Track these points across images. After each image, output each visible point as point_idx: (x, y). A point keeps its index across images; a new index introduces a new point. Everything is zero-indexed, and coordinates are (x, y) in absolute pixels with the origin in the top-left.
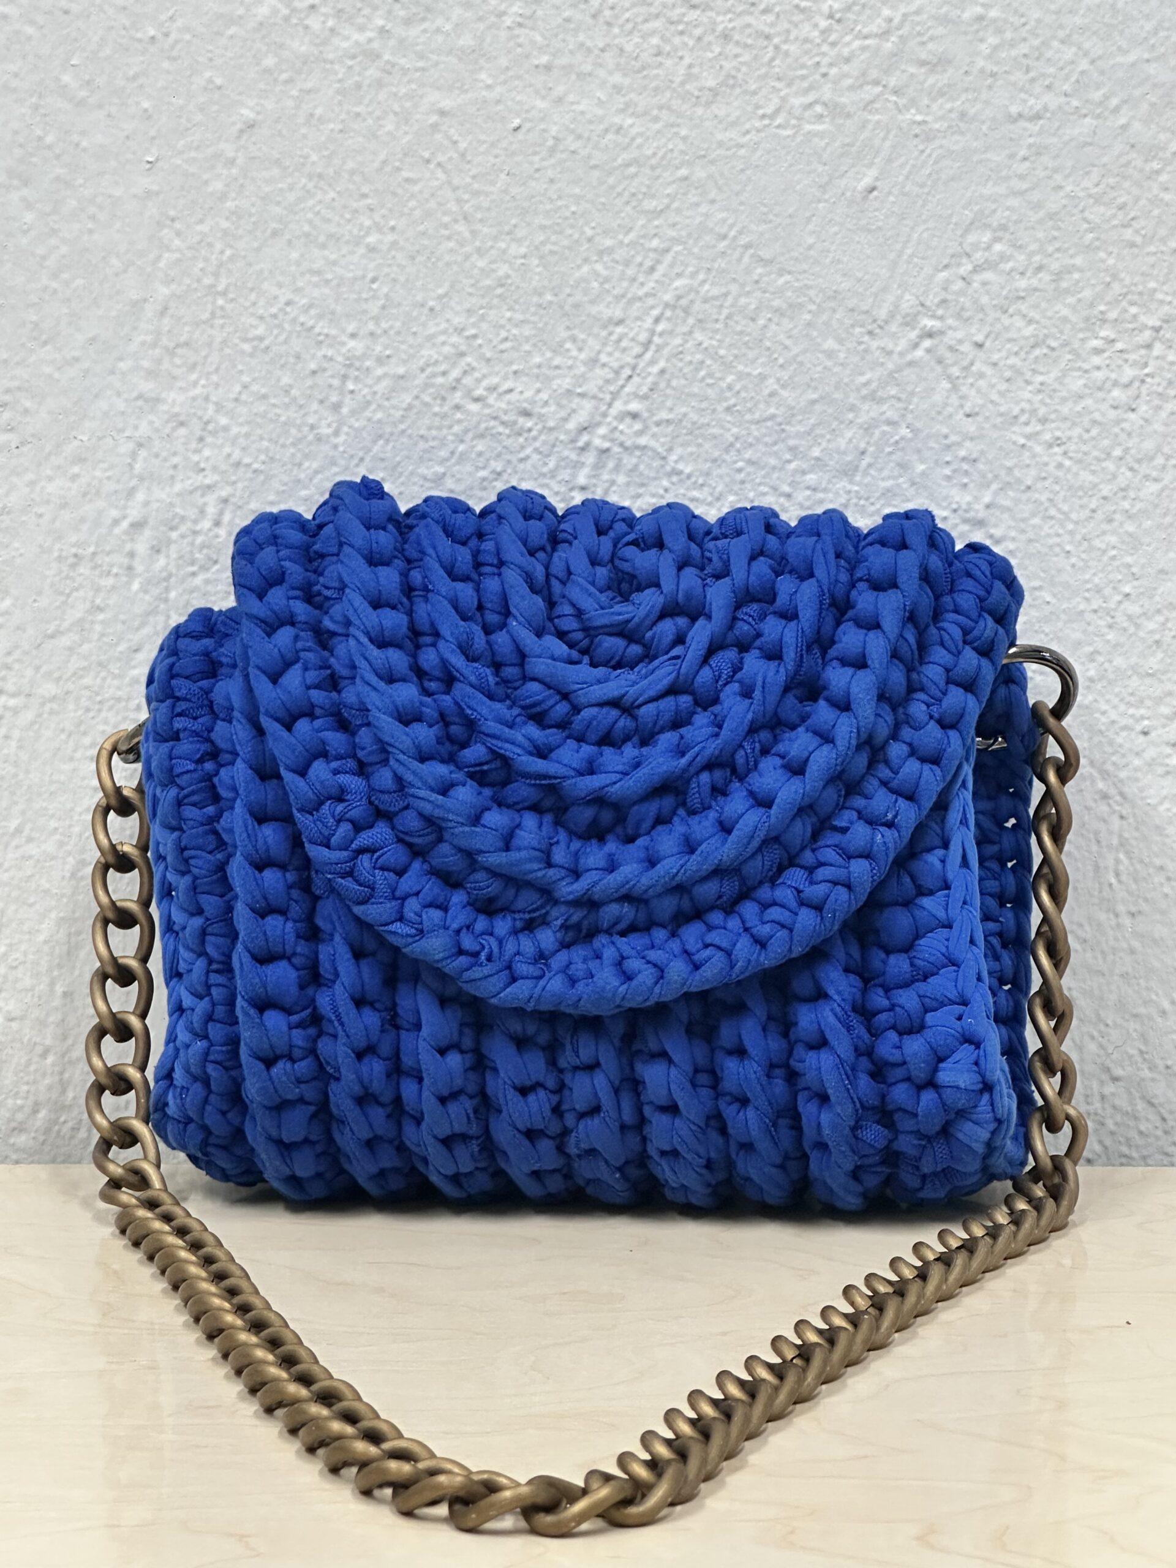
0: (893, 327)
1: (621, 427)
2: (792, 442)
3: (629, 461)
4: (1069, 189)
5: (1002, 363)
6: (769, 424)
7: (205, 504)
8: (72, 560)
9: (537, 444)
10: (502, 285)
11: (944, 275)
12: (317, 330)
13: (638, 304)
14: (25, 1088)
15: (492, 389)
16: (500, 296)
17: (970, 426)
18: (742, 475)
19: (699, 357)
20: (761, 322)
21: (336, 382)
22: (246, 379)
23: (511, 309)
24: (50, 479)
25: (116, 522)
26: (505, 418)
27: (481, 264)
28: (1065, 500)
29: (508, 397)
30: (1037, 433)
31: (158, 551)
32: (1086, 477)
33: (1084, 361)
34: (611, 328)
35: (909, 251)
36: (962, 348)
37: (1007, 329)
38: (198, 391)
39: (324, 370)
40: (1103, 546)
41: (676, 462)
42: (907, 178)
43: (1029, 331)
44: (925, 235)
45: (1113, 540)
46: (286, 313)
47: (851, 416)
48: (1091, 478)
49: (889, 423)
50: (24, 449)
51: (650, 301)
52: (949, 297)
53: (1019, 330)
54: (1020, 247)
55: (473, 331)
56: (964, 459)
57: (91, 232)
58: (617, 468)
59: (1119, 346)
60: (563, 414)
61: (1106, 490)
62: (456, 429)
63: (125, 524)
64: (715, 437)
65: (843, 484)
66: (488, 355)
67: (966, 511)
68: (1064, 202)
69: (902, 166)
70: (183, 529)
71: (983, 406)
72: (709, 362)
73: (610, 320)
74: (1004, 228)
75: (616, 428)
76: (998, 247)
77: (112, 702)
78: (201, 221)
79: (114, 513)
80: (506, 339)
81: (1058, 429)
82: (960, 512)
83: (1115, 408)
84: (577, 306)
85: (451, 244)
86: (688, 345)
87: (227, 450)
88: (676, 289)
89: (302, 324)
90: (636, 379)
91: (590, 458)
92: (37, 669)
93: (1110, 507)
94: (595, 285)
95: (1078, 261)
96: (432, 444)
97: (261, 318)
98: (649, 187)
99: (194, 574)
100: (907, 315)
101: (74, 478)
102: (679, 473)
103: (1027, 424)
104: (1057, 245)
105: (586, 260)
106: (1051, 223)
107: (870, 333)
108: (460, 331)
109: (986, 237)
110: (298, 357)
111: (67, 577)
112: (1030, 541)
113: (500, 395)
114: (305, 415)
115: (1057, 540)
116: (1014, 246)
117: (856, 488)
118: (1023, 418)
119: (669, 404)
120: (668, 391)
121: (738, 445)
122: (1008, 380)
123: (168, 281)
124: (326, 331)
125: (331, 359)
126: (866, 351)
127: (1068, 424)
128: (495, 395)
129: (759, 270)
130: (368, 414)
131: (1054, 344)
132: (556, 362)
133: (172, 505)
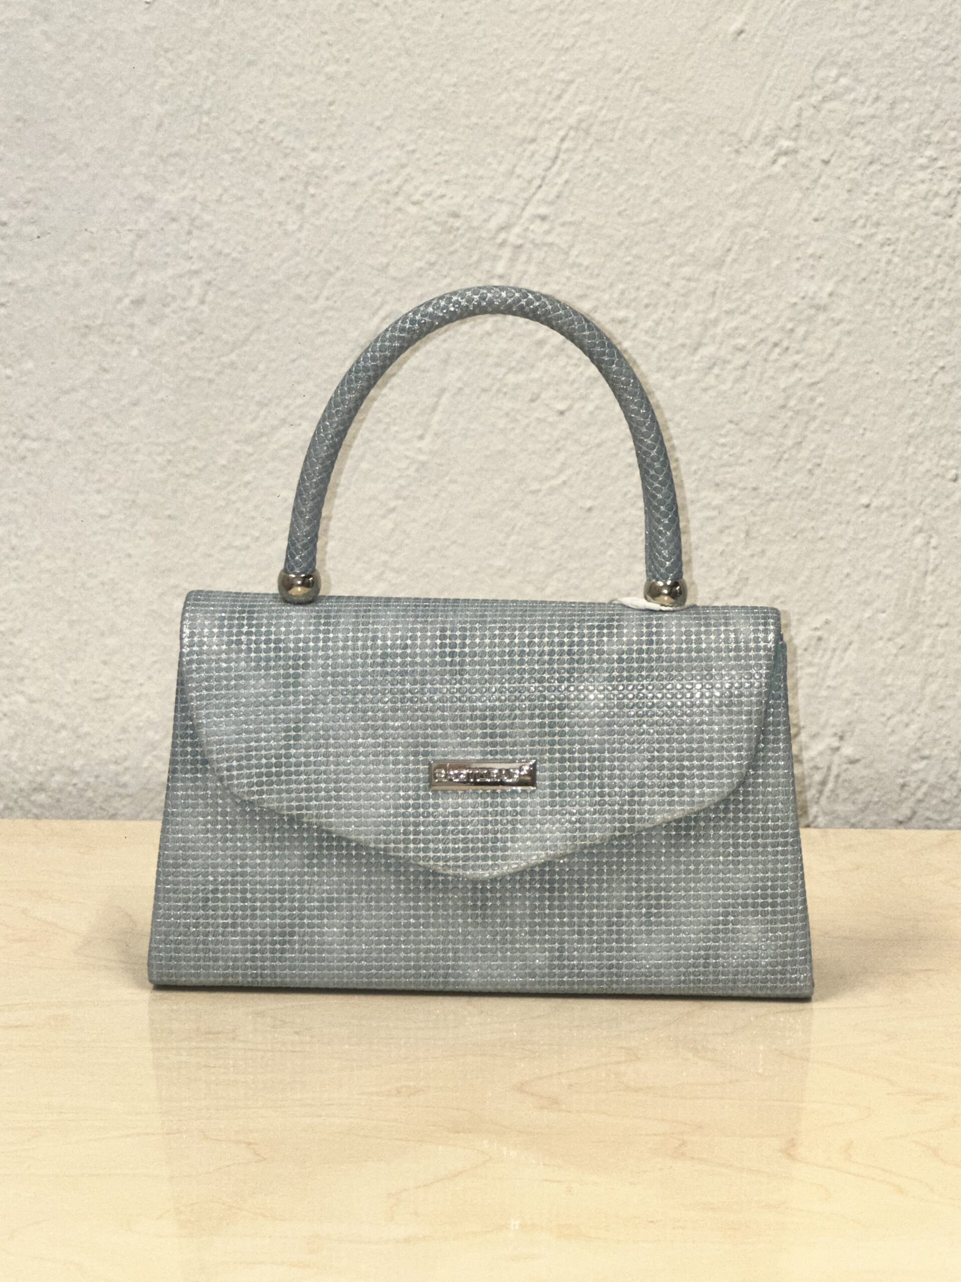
0: (756, 147)
1: (532, 227)
2: (671, 241)
3: (538, 255)
4: (901, 33)
5: (843, 178)
6: (653, 225)
7: (192, 287)
8: (83, 330)
9: (464, 240)
10: (436, 110)
11: (797, 104)
12: (285, 144)
13: (547, 126)
14: (43, 757)
15: (428, 195)
16: (434, 118)
17: (818, 228)
18: (629, 268)
19: (596, 170)
20: (648, 142)
21: (300, 188)
22: (226, 183)
23: (444, 129)
24: (65, 264)
25: (120, 300)
26: (438, 219)
27: (420, 90)
28: (892, 291)
29: (440, 202)
30: (872, 235)
31: (154, 324)
32: (912, 272)
33: (911, 176)
34: (525, 145)
35: (769, 84)
36: (812, 164)
37: (849, 148)
38: (185, 193)
39: (290, 177)
40: (924, 328)
41: (577, 256)
42: (770, 22)
43: (868, 149)
44: (784, 70)
45: (932, 322)
46: (260, 130)
47: (718, 220)
48: (913, 272)
49: (750, 225)
50: (43, 239)
51: (557, 124)
52: (803, 122)
53: (859, 149)
54: (862, 81)
55: (411, 147)
56: (811, 256)
57: (99, 60)
58: (529, 261)
59: (940, 163)
60: (485, 216)
61: (926, 282)
62: (398, 227)
63: (127, 301)
64: (609, 236)
65: (712, 275)
66: (424, 166)
67: (812, 298)
68: (897, 44)
69: (765, 13)
70: (174, 306)
71: (828, 212)
72: (604, 174)
73: (524, 140)
74: (848, 64)
75: (527, 229)
76: (843, 81)
77: (115, 446)
78: (190, 52)
79: (117, 292)
80: (440, 154)
81: (887, 231)
82: (807, 300)
83: (936, 214)
84: (497, 127)
85: (395, 74)
86: (588, 161)
87: (211, 242)
88: (579, 114)
89: (273, 139)
90: (544, 187)
91: (506, 253)
92: (55, 418)
93: (929, 297)
94: (513, 109)
95: (909, 93)
96: (380, 239)
97: (239, 133)
98: (558, 29)
99: (182, 343)
100: (767, 137)
101: (86, 262)
102: (580, 265)
103: (864, 226)
104: (892, 79)
105: (506, 89)
106: (886, 62)
107: (737, 151)
108: (402, 146)
109: (834, 72)
110: (269, 166)
111: (80, 344)
112: (864, 323)
113: (435, 200)
114: (273, 215)
115: (885, 322)
116: (857, 80)
117: (722, 279)
118: (861, 222)
119: (571, 209)
120: (572, 199)
121: (627, 243)
122: (849, 191)
123: (164, 102)
124: (291, 145)
125: (296, 168)
126: (733, 166)
127: (897, 228)
128: (430, 199)
129: (647, 98)
130: (325, 214)
131: (886, 160)
132: (481, 172)
133: (165, 286)
